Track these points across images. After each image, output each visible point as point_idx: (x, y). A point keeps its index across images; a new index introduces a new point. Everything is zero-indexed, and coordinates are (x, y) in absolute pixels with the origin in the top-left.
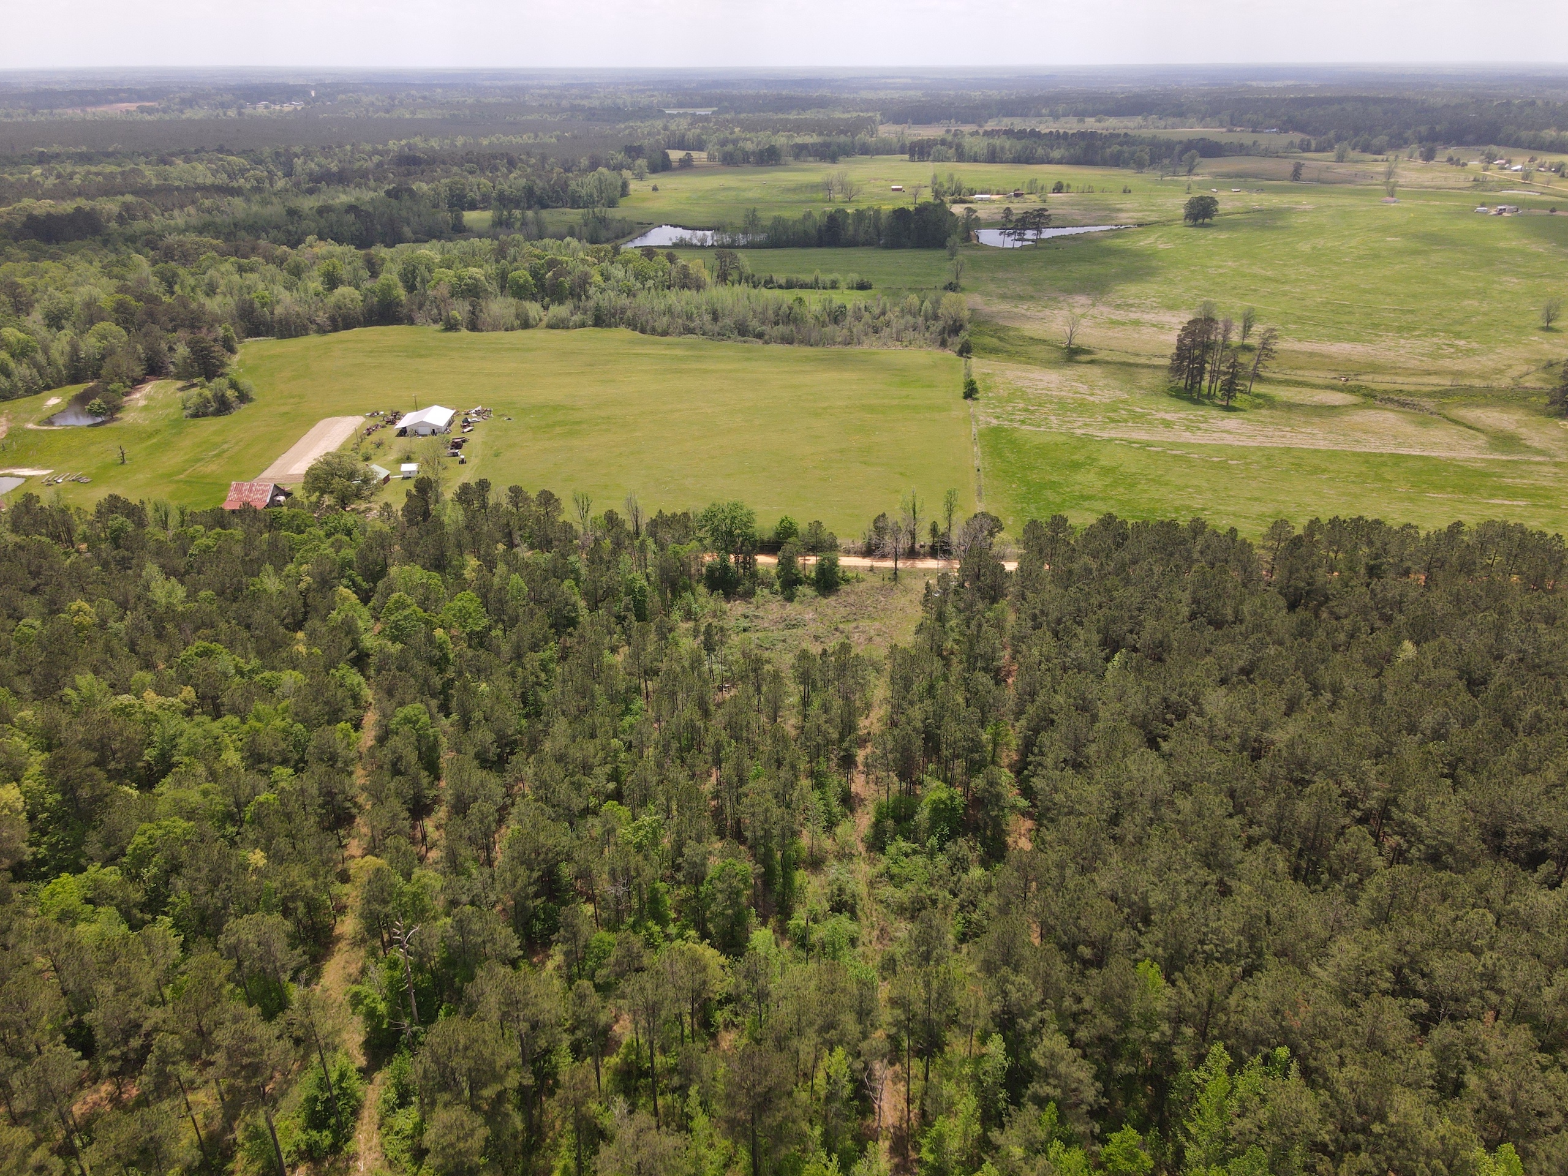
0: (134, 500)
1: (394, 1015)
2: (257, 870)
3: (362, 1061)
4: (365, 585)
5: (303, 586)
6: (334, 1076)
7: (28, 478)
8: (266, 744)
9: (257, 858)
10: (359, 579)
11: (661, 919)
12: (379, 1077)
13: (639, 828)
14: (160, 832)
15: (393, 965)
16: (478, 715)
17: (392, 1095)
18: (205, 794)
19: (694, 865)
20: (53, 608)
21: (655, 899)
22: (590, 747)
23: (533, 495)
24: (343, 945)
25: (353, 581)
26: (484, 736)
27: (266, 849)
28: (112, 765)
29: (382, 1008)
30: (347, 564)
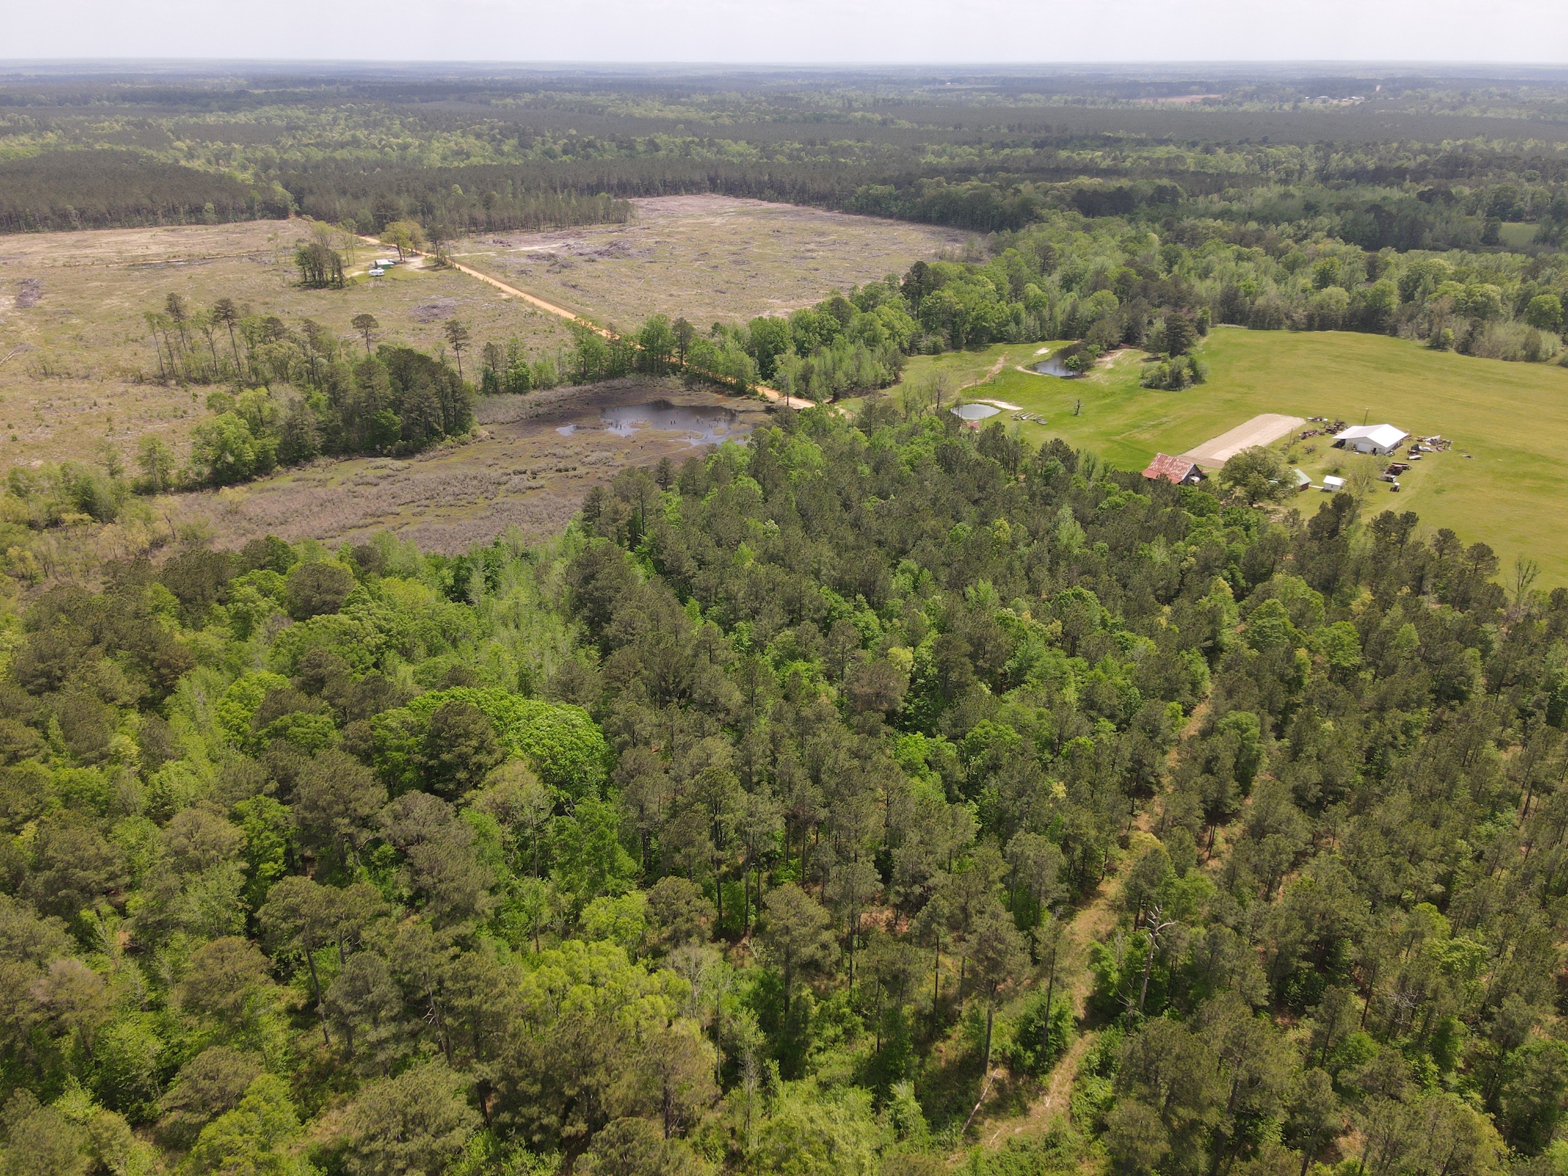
0: (1073, 448)
1: (1123, 988)
2: (1055, 800)
3: (1081, 1013)
4: (1243, 583)
5: (1185, 564)
6: (1054, 1011)
7: (1003, 410)
8: (1103, 695)
9: (1059, 789)
10: (1239, 575)
11: (1444, 1061)
12: (1090, 1035)
13: (1457, 948)
14: (995, 733)
15: (1139, 944)
16: (1311, 750)
17: (1096, 1059)
18: (1040, 716)
19: (1512, 1024)
20: (984, 520)
21: (1444, 1035)
22: (1429, 836)
23: (1466, 545)
24: (1101, 902)
25: (1233, 576)
26: (1311, 774)
27: (1069, 786)
28: (980, 663)
29: (1115, 977)
30: (1234, 558)
